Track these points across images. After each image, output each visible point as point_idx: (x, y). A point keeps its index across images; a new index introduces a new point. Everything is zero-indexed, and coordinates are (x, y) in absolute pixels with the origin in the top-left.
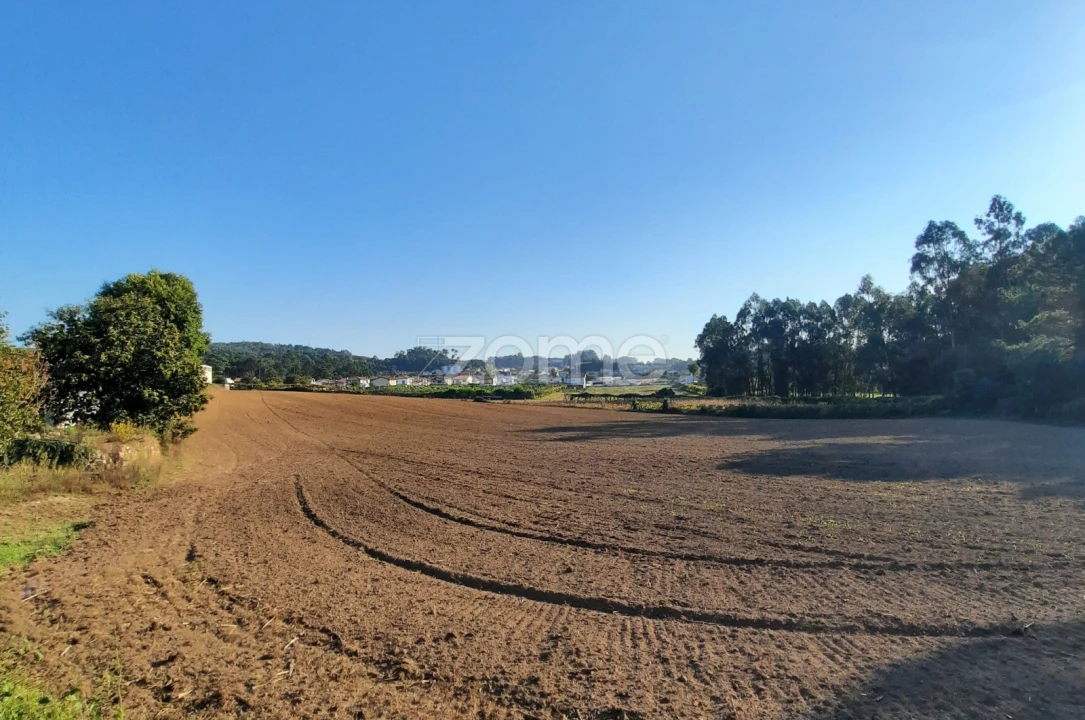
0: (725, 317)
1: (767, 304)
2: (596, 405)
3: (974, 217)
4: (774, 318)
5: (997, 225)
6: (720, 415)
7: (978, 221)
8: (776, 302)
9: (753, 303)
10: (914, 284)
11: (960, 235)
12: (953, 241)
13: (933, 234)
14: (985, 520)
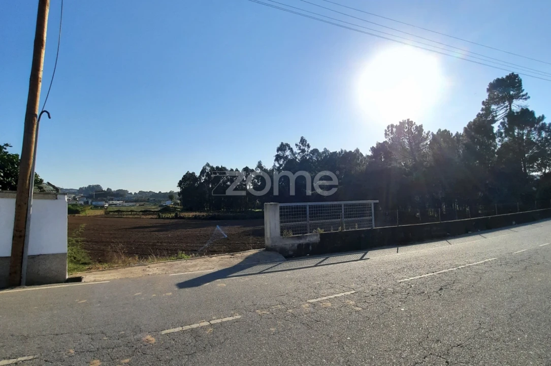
0: (194, 173)
1: (213, 168)
2: (136, 216)
5: (302, 147)
7: (296, 145)
8: (217, 168)
9: (207, 167)
10: (274, 165)
11: (291, 149)
13: (283, 147)
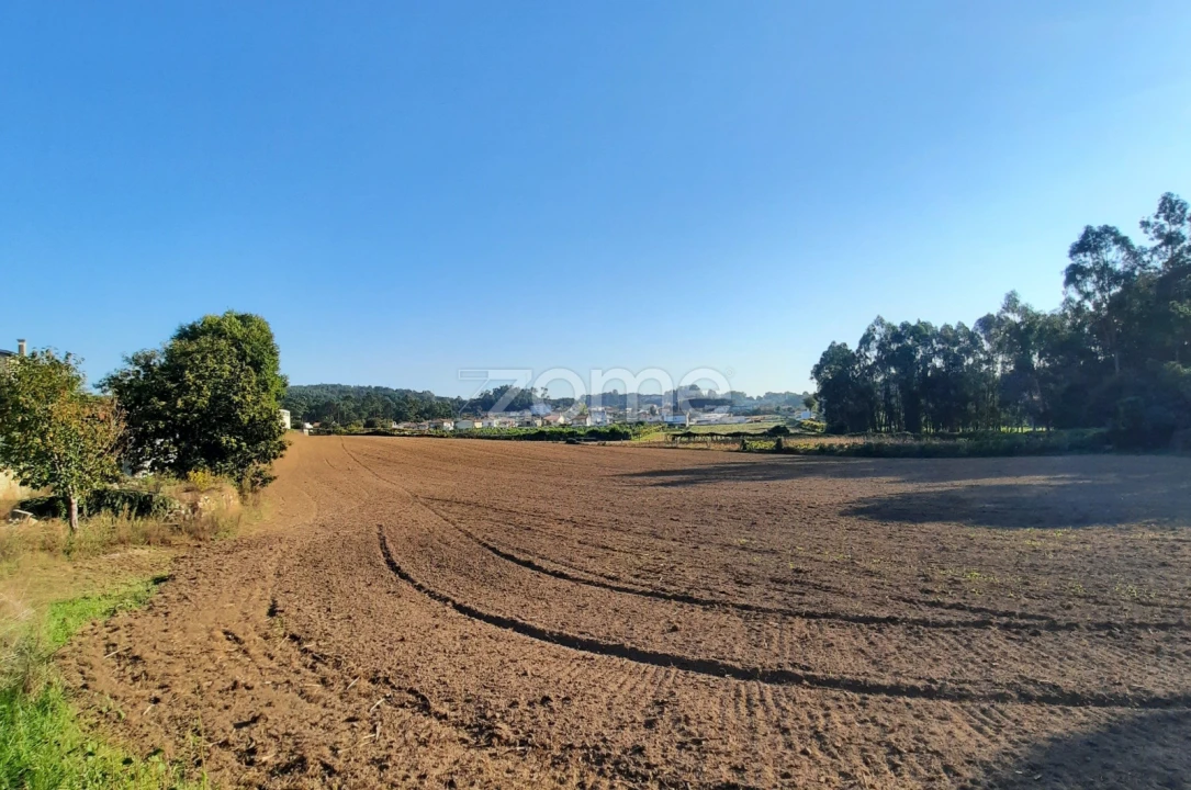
0: (845, 345)
1: (894, 328)
2: (701, 446)
3: (1140, 219)
4: (902, 344)
5: (1168, 228)
6: (841, 454)
7: (1145, 224)
8: (905, 326)
9: (877, 328)
10: (1069, 300)
11: (1123, 242)
12: (1115, 248)
13: (1090, 241)
14: (1161, 572)
